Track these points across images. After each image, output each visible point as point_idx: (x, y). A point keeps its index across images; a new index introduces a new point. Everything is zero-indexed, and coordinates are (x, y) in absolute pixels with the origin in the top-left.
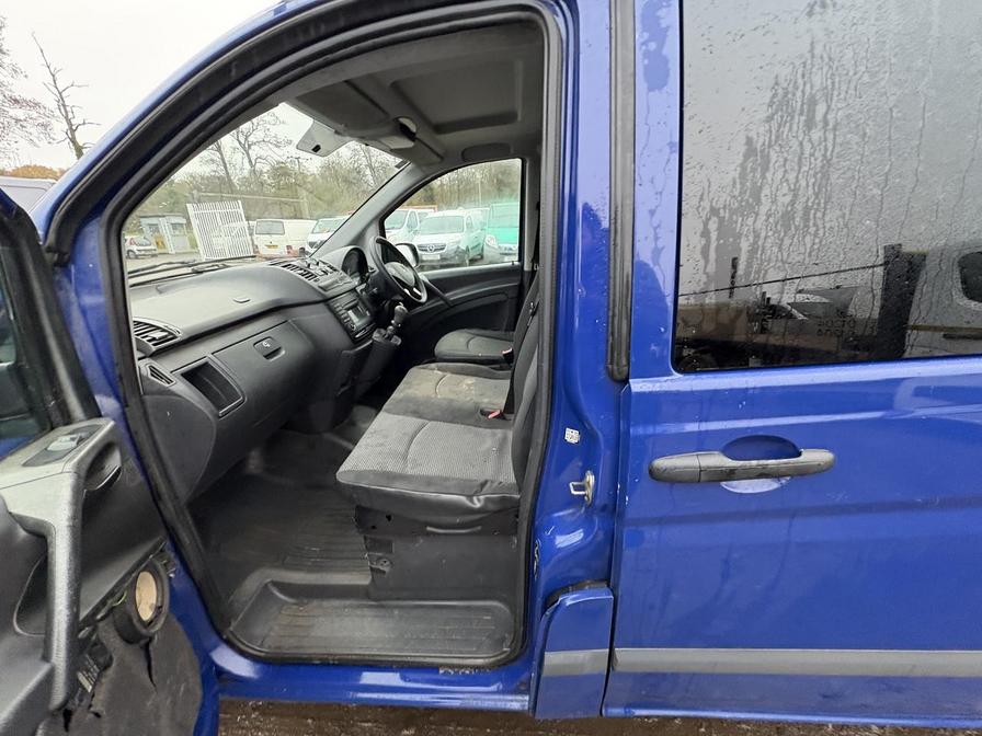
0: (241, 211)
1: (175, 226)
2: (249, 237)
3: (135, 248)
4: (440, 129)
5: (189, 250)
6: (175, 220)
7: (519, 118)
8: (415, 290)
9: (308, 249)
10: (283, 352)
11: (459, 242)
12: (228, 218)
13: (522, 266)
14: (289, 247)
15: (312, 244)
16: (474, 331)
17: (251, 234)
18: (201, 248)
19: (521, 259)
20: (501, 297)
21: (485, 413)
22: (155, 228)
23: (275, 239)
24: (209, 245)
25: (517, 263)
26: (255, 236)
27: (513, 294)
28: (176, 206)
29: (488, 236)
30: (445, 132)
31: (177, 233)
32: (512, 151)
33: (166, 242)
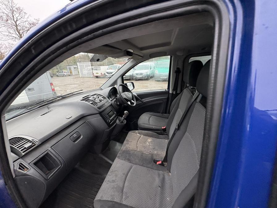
0: (90, 64)
1: (75, 68)
2: (92, 71)
3: (65, 74)
4: (142, 49)
5: (78, 74)
6: (75, 66)
7: (172, 44)
8: (132, 101)
9: (106, 74)
10: (82, 137)
11: (147, 72)
12: (87, 66)
13: (169, 91)
14: (101, 73)
15: (108, 73)
16: (151, 113)
17: (92, 70)
18: (80, 74)
19: (168, 88)
20: (161, 102)
21: (155, 162)
22: (70, 69)
23: (98, 71)
24: (82, 73)
25: (167, 90)
26: (93, 71)
27: (165, 101)
28: (75, 63)
29: (156, 71)
30: (144, 50)
31: (75, 70)
32: (168, 54)
33: (73, 72)
